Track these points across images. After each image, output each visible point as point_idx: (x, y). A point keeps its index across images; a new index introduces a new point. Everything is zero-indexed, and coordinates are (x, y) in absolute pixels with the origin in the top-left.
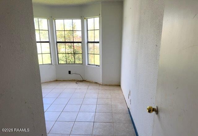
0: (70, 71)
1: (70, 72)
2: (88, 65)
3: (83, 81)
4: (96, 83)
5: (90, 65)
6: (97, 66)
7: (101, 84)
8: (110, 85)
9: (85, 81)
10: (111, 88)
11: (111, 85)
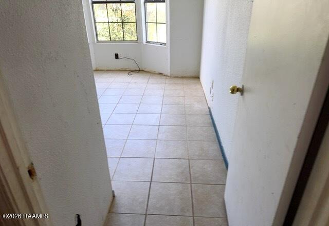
0: (118, 54)
1: (117, 56)
2: (147, 43)
3: (139, 71)
4: (161, 74)
5: (149, 42)
6: (161, 44)
7: (169, 75)
8: (182, 77)
9: (143, 71)
10: (185, 81)
11: (185, 77)
